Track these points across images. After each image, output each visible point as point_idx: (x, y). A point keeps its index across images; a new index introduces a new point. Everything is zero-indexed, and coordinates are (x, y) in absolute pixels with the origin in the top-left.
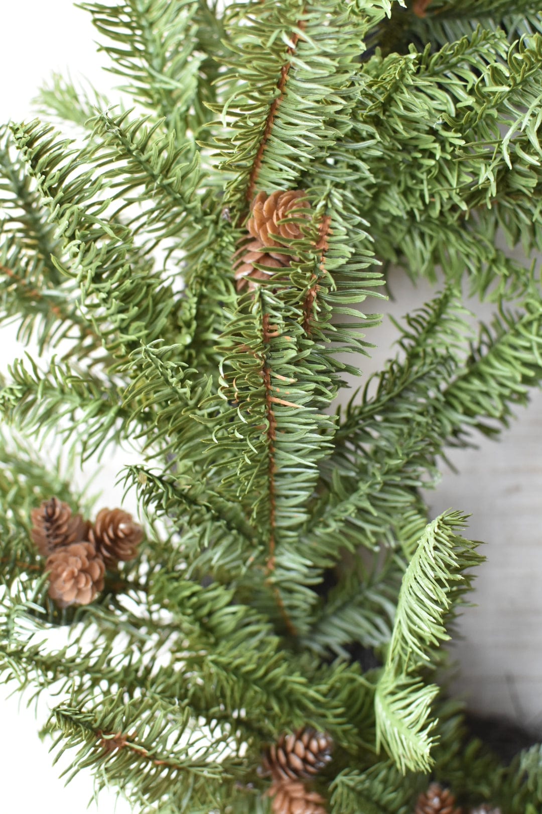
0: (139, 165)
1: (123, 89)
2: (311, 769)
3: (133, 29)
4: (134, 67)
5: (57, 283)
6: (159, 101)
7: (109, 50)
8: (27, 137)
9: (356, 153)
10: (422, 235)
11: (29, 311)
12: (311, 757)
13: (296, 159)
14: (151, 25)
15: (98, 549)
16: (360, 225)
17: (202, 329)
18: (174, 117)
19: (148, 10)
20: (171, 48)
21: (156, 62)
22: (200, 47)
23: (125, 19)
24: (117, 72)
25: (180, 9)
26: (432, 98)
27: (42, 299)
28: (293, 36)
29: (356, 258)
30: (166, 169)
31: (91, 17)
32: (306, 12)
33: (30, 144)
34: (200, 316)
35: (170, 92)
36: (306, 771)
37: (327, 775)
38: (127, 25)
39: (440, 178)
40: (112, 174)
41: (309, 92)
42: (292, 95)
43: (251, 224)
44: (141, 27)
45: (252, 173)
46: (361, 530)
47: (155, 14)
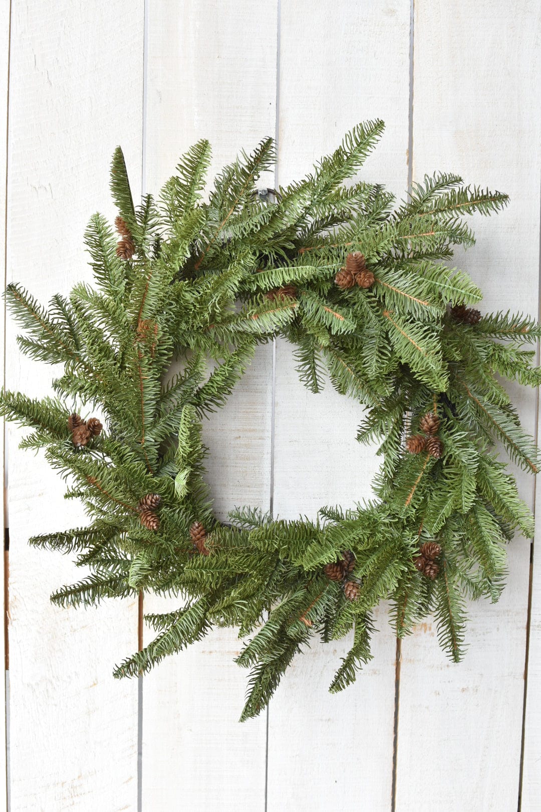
0: (106, 311)
1: (102, 290)
2: (154, 505)
3: (105, 271)
4: (105, 283)
5: (78, 350)
6: (113, 294)
7: (98, 277)
8: (75, 301)
9: (170, 310)
10: (193, 337)
11: (69, 359)
12: (153, 500)
13: (152, 310)
14: (111, 270)
15: (89, 429)
16: (165, 326)
17: (123, 363)
18: (117, 299)
19: (110, 265)
20: (117, 277)
21: (112, 282)
22: (126, 278)
23: (103, 268)
24: (100, 284)
25: (120, 266)
26: (194, 294)
27: (73, 355)
28: (149, 276)
29: (164, 335)
30: (114, 313)
31: (92, 267)
32: (152, 269)
33: (75, 303)
34: (122, 358)
35: (117, 291)
36: (151, 505)
37: (159, 507)
38: (104, 270)
39: (195, 317)
40: (98, 313)
41: (154, 291)
42: (149, 292)
43: (139, 329)
44: (108, 271)
45: (139, 314)
46: (171, 426)
47: (112, 267)
